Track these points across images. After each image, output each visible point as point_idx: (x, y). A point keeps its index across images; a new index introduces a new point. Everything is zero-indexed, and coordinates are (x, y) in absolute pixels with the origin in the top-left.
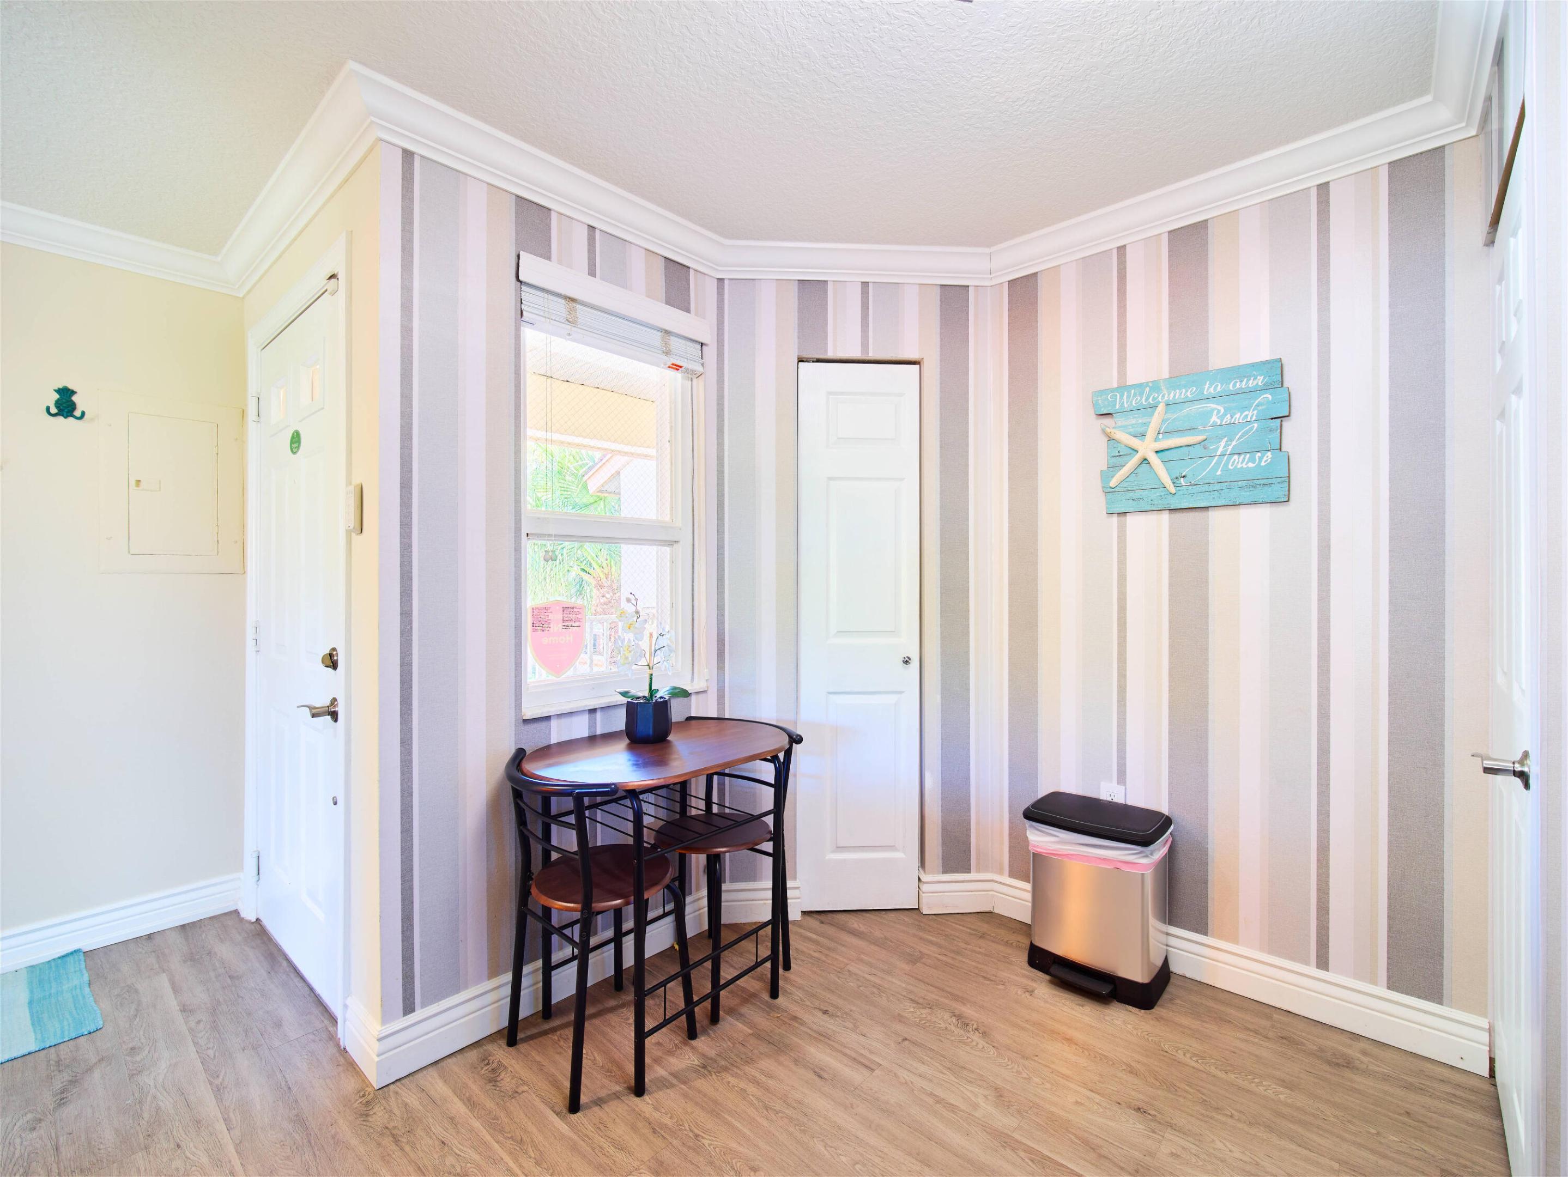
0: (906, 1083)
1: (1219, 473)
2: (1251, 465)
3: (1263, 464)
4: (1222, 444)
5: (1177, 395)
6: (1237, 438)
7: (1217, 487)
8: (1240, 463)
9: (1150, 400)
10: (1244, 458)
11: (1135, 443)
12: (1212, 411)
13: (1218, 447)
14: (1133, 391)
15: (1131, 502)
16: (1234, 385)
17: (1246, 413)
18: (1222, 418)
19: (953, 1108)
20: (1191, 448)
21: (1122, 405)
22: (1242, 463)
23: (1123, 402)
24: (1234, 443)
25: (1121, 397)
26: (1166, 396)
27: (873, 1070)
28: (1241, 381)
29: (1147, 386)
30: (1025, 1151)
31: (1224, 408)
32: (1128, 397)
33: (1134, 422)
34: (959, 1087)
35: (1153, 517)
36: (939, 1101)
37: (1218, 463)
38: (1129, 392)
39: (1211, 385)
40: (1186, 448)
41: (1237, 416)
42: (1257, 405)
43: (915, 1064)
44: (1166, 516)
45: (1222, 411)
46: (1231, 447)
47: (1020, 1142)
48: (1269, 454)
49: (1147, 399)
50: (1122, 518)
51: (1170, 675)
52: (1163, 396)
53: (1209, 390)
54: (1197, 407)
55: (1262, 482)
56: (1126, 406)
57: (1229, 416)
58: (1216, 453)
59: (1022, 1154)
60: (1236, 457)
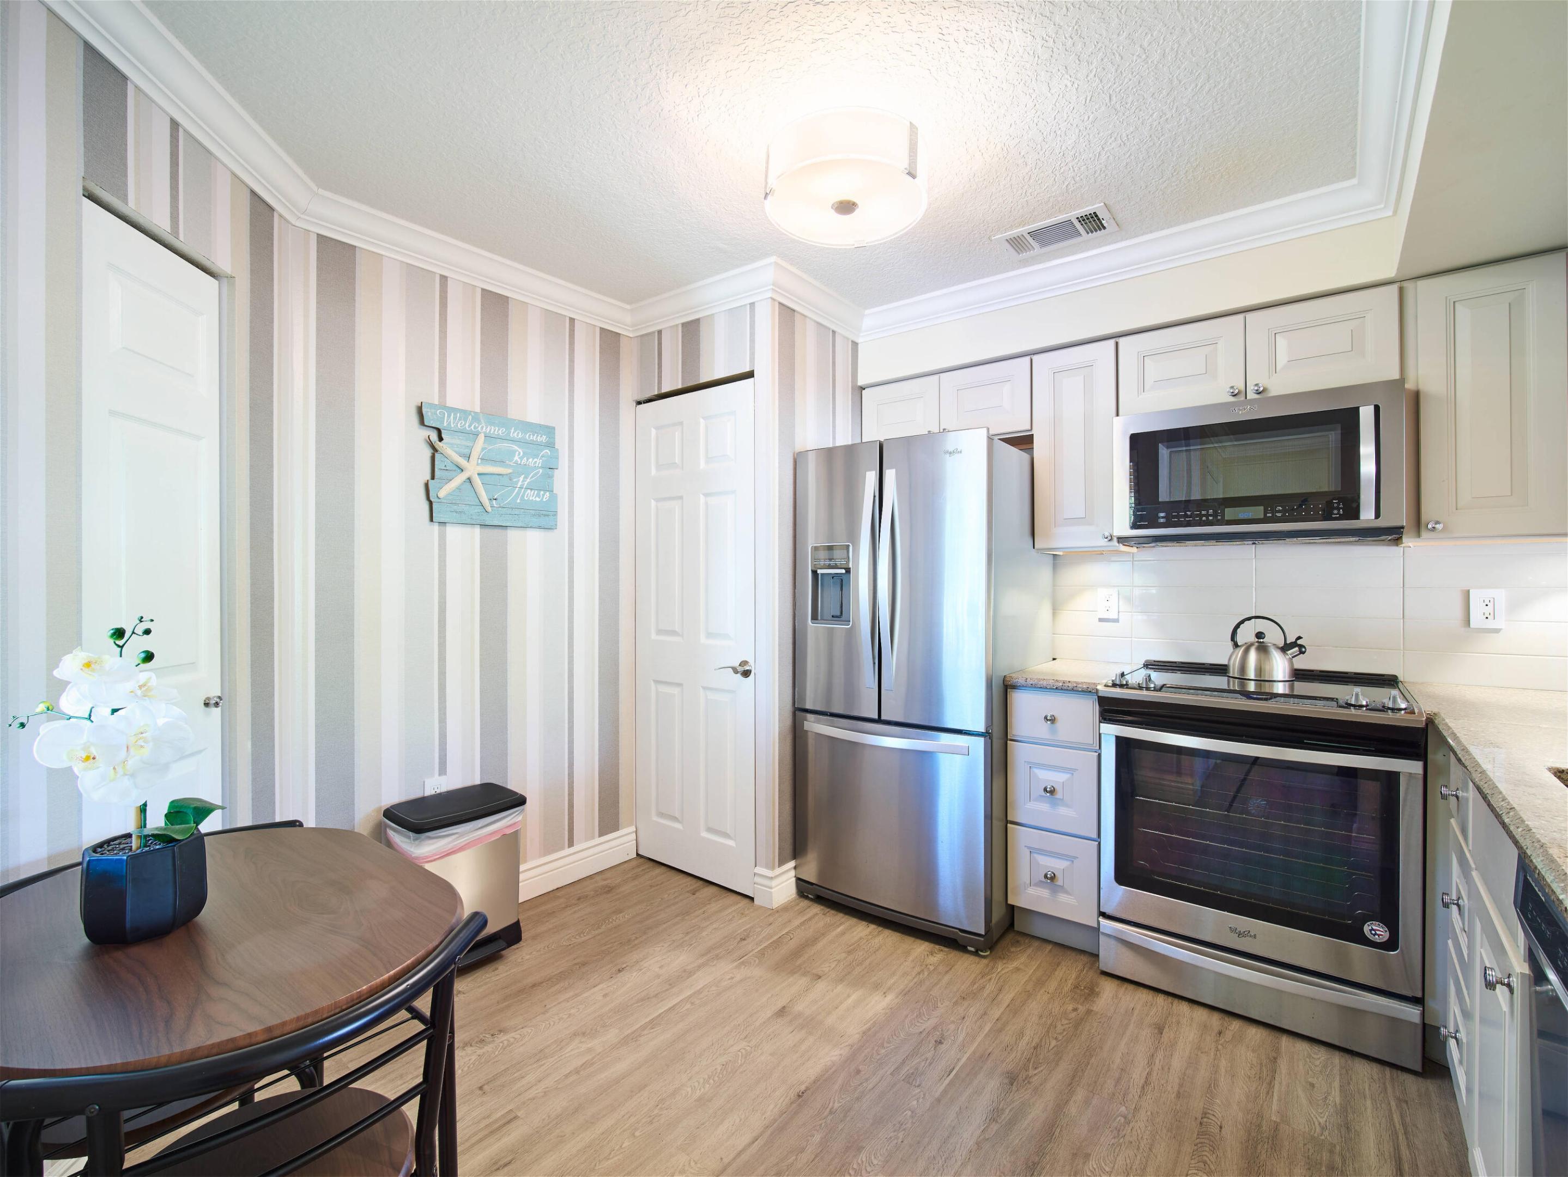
0: (545, 1092)
1: (518, 501)
2: (538, 499)
3: (544, 500)
4: (521, 479)
5: (492, 430)
6: (530, 476)
7: (517, 512)
8: (531, 496)
9: (472, 427)
10: (534, 493)
11: (462, 462)
12: (514, 452)
13: (519, 481)
14: (458, 415)
15: (454, 514)
16: (529, 437)
17: (536, 460)
18: (521, 458)
19: (584, 1066)
20: (500, 477)
21: (449, 424)
22: (533, 496)
23: (450, 422)
24: (528, 480)
25: (449, 416)
26: (484, 428)
27: (516, 1118)
28: (533, 435)
29: (470, 414)
30: (644, 1030)
31: (524, 453)
32: (455, 418)
33: (459, 443)
34: (564, 1057)
35: (468, 529)
36: (577, 1071)
37: (518, 493)
38: (455, 414)
39: (515, 431)
40: (497, 476)
41: (531, 460)
42: (542, 456)
43: (524, 1082)
44: (477, 530)
45: (522, 453)
46: (526, 483)
47: (635, 1031)
48: (548, 493)
49: (470, 426)
50: (442, 528)
51: (481, 666)
52: (482, 428)
53: (514, 434)
54: (506, 444)
55: (544, 513)
56: (452, 426)
57: (525, 459)
58: (517, 484)
59: (646, 1032)
60: (529, 491)
